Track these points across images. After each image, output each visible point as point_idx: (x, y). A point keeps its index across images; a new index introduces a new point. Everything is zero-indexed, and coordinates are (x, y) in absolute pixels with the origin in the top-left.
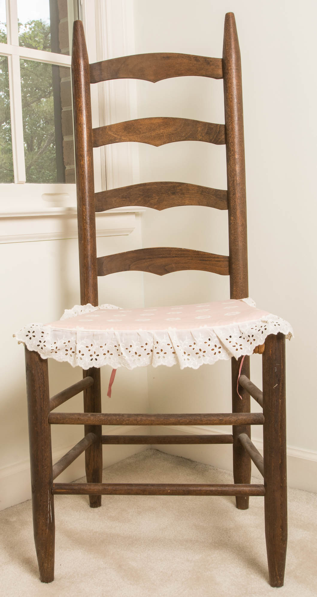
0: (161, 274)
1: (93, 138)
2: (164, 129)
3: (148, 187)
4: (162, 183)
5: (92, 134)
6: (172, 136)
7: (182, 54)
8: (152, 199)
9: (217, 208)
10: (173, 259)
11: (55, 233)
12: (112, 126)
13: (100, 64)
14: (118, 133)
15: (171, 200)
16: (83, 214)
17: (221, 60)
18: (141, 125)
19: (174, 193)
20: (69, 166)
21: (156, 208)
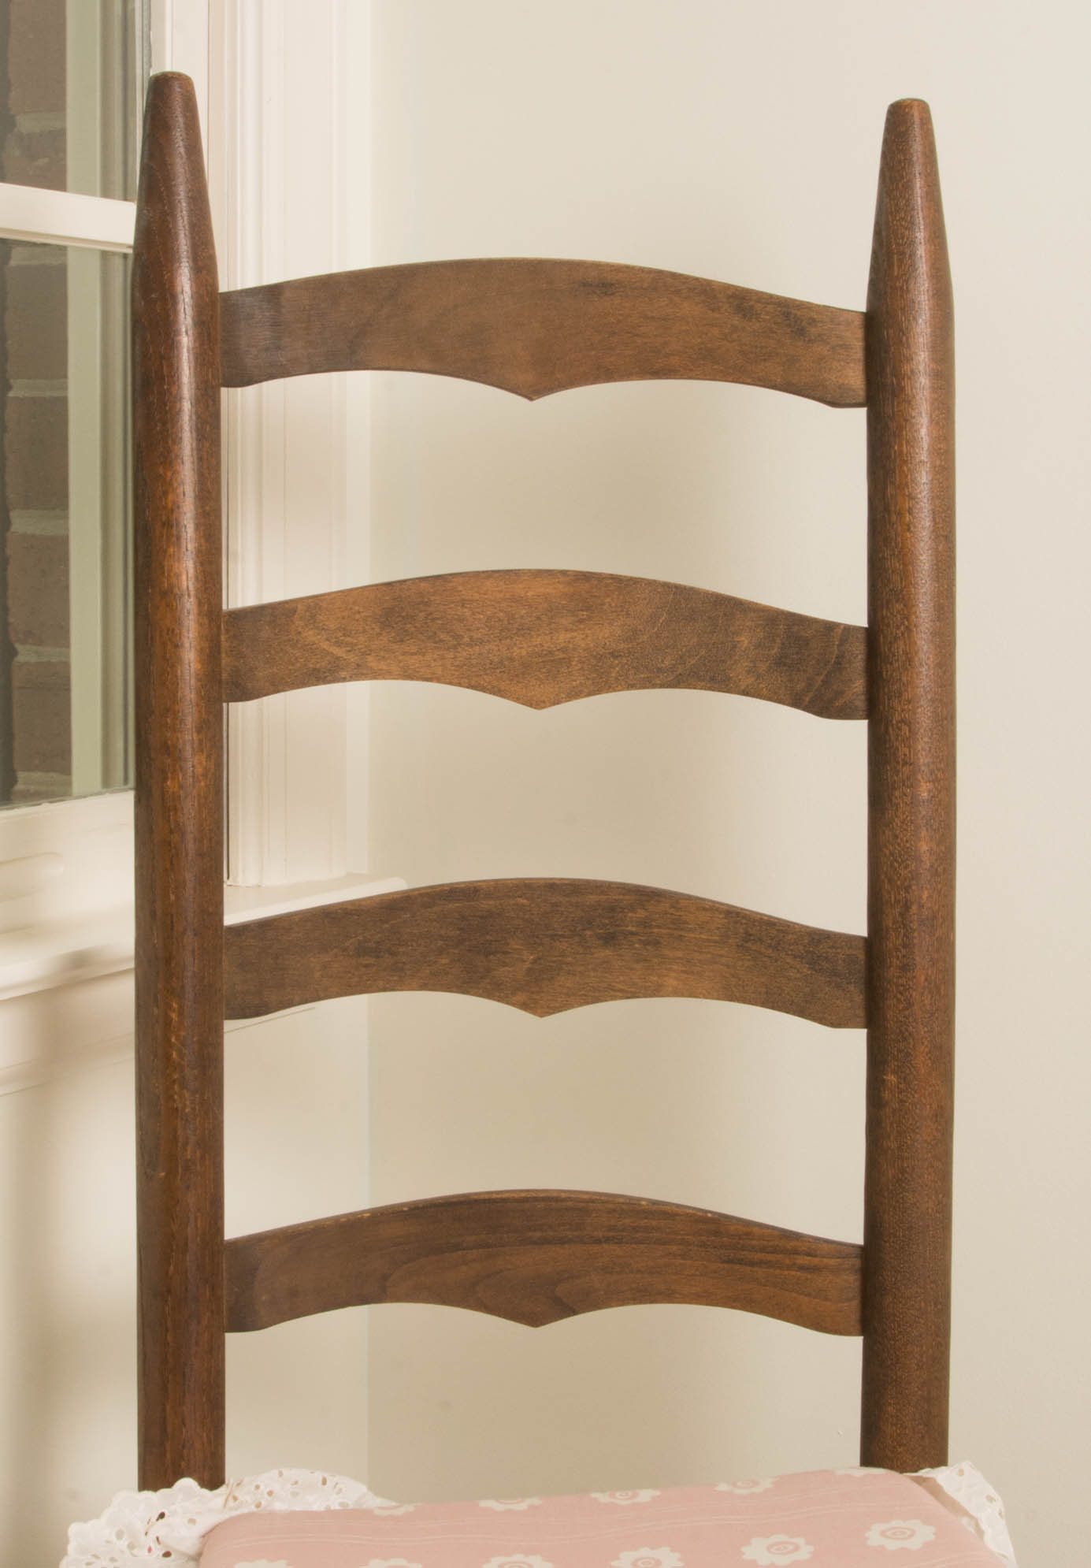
0: (535, 1319)
1: (225, 660)
2: (572, 630)
3: (487, 904)
4: (552, 887)
5: (223, 638)
6: (611, 667)
7: (674, 276)
8: (505, 964)
9: (814, 1019)
10: (596, 1248)
11: (7, 1068)
12: (324, 605)
13: (272, 293)
14: (349, 639)
15: (594, 970)
16: (169, 1041)
17: (858, 322)
18: (463, 603)
19: (609, 939)
20: (34, 648)
21: (524, 1006)
